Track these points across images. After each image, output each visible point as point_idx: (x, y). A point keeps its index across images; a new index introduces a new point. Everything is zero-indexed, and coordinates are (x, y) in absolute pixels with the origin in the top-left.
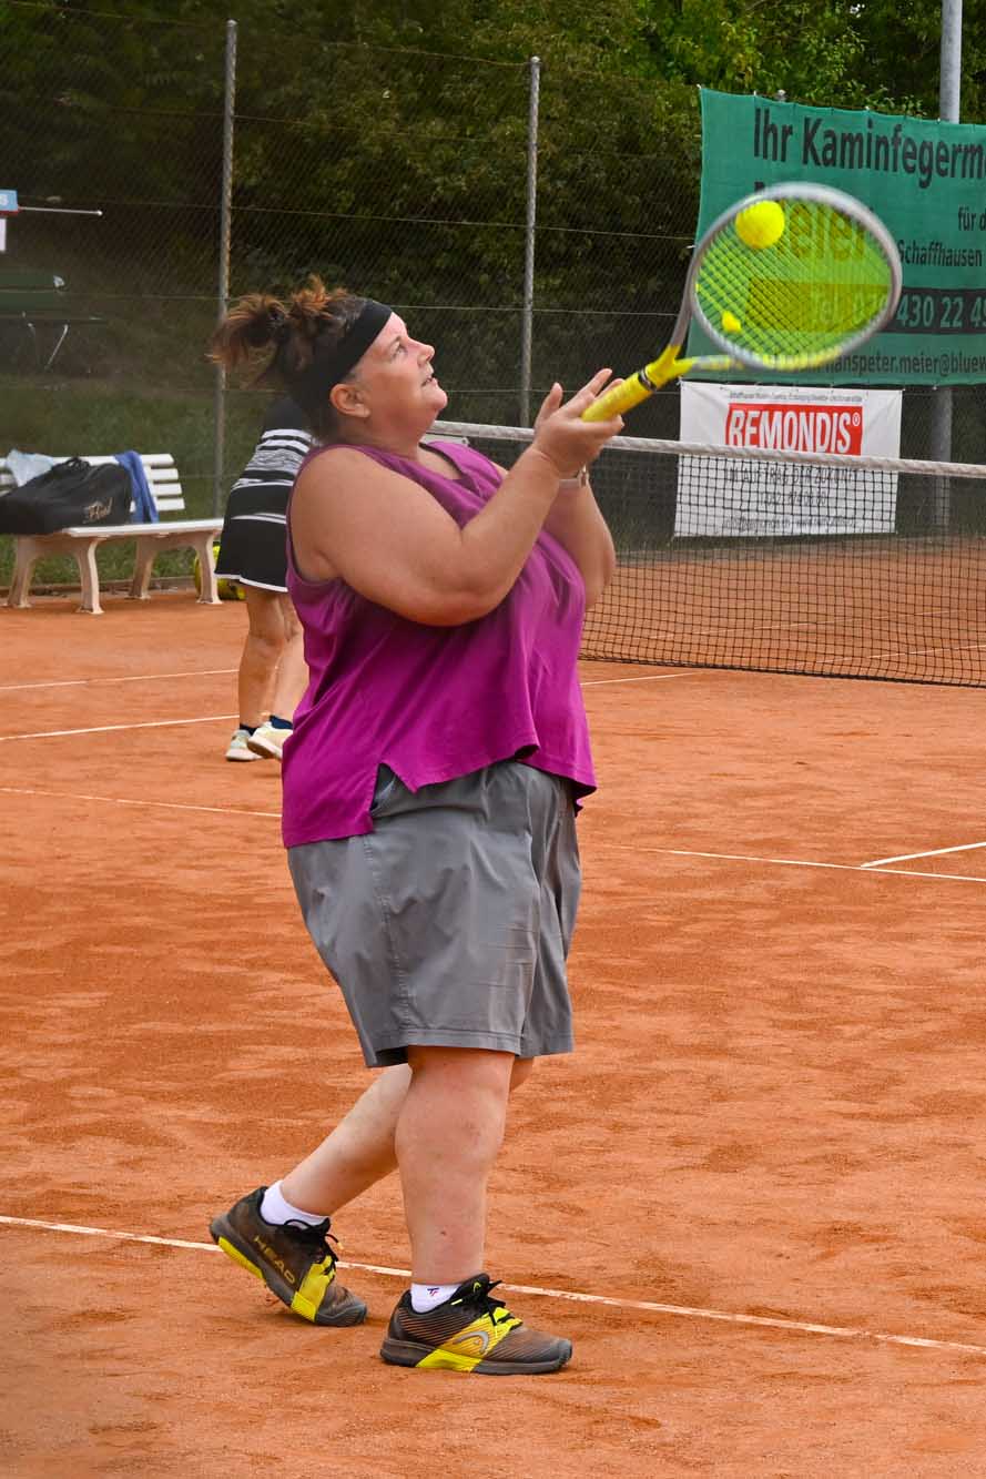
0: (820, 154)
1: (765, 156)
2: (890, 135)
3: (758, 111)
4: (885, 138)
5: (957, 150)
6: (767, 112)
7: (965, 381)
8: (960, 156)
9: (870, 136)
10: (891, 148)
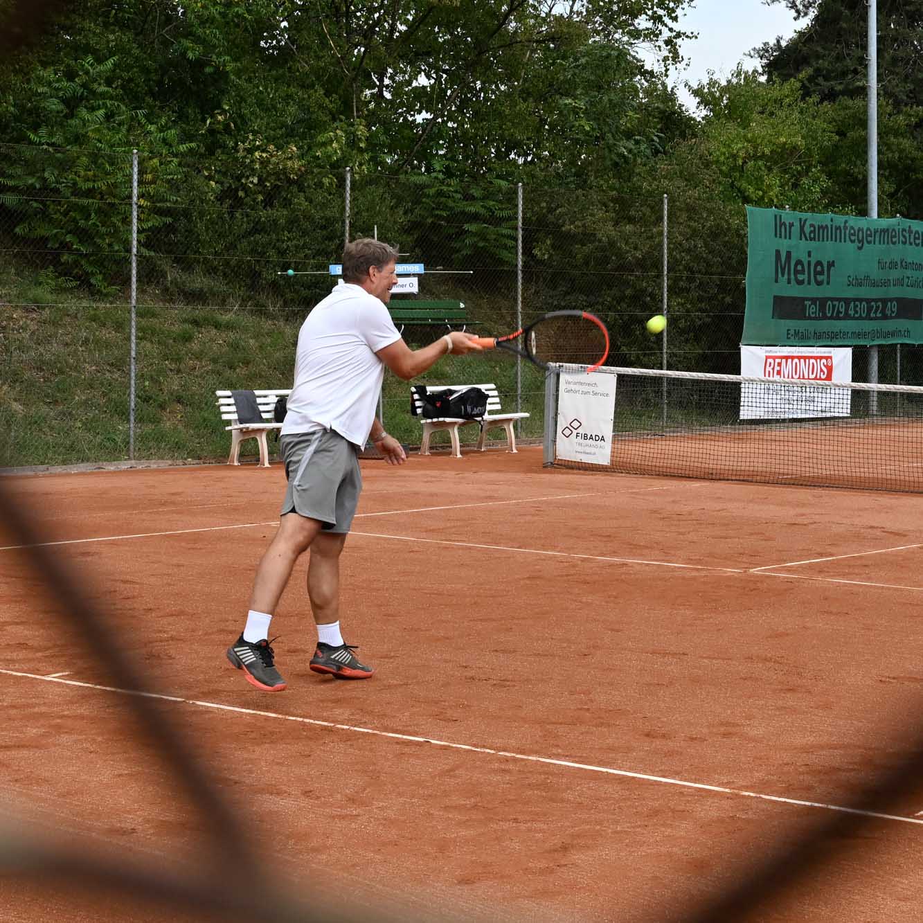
0: (808, 236)
1: (781, 237)
2: (842, 225)
3: (776, 216)
4: (840, 227)
5: (876, 231)
6: (781, 216)
7: (884, 343)
8: (878, 234)
9: (832, 226)
10: (843, 231)
